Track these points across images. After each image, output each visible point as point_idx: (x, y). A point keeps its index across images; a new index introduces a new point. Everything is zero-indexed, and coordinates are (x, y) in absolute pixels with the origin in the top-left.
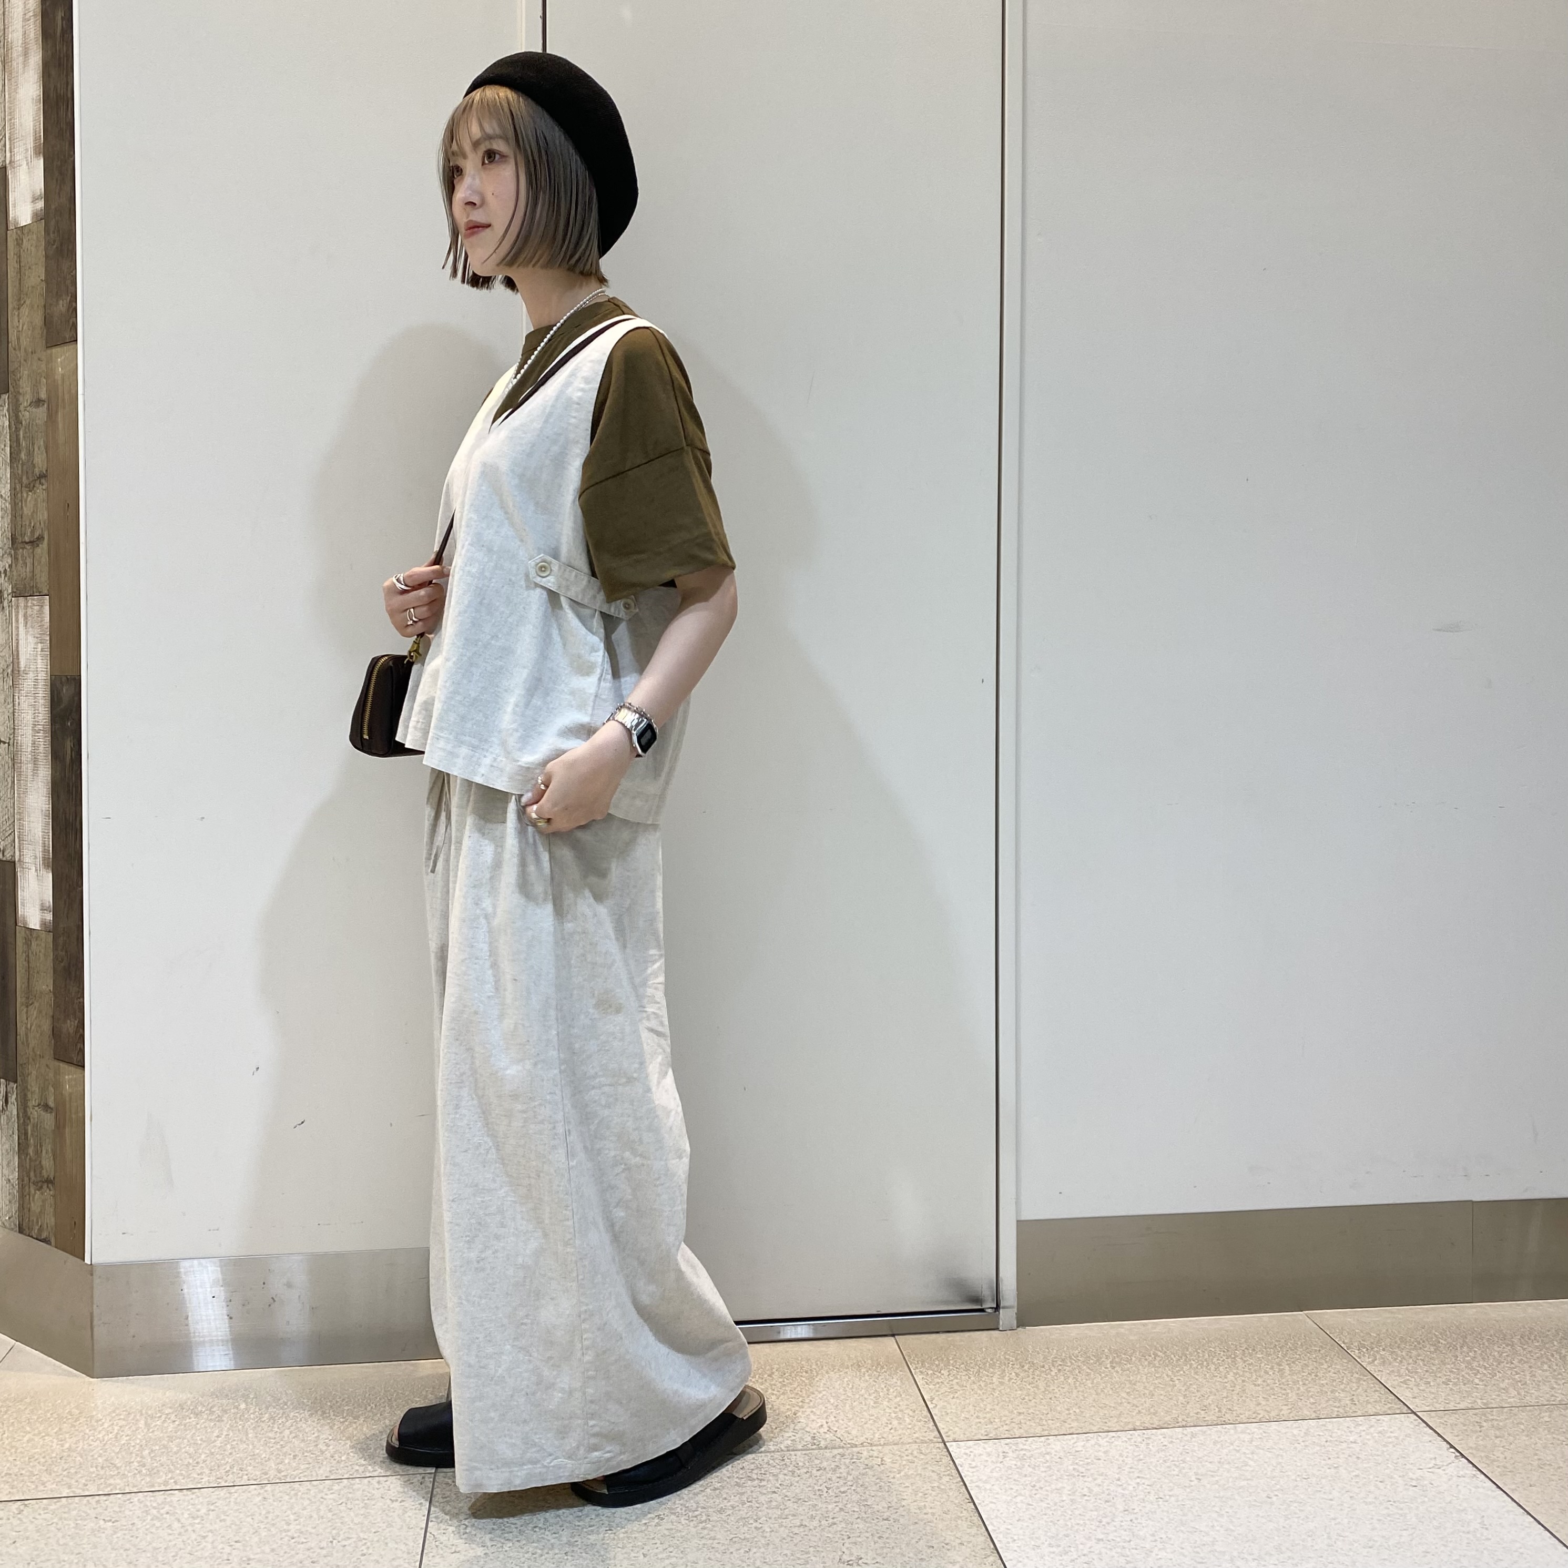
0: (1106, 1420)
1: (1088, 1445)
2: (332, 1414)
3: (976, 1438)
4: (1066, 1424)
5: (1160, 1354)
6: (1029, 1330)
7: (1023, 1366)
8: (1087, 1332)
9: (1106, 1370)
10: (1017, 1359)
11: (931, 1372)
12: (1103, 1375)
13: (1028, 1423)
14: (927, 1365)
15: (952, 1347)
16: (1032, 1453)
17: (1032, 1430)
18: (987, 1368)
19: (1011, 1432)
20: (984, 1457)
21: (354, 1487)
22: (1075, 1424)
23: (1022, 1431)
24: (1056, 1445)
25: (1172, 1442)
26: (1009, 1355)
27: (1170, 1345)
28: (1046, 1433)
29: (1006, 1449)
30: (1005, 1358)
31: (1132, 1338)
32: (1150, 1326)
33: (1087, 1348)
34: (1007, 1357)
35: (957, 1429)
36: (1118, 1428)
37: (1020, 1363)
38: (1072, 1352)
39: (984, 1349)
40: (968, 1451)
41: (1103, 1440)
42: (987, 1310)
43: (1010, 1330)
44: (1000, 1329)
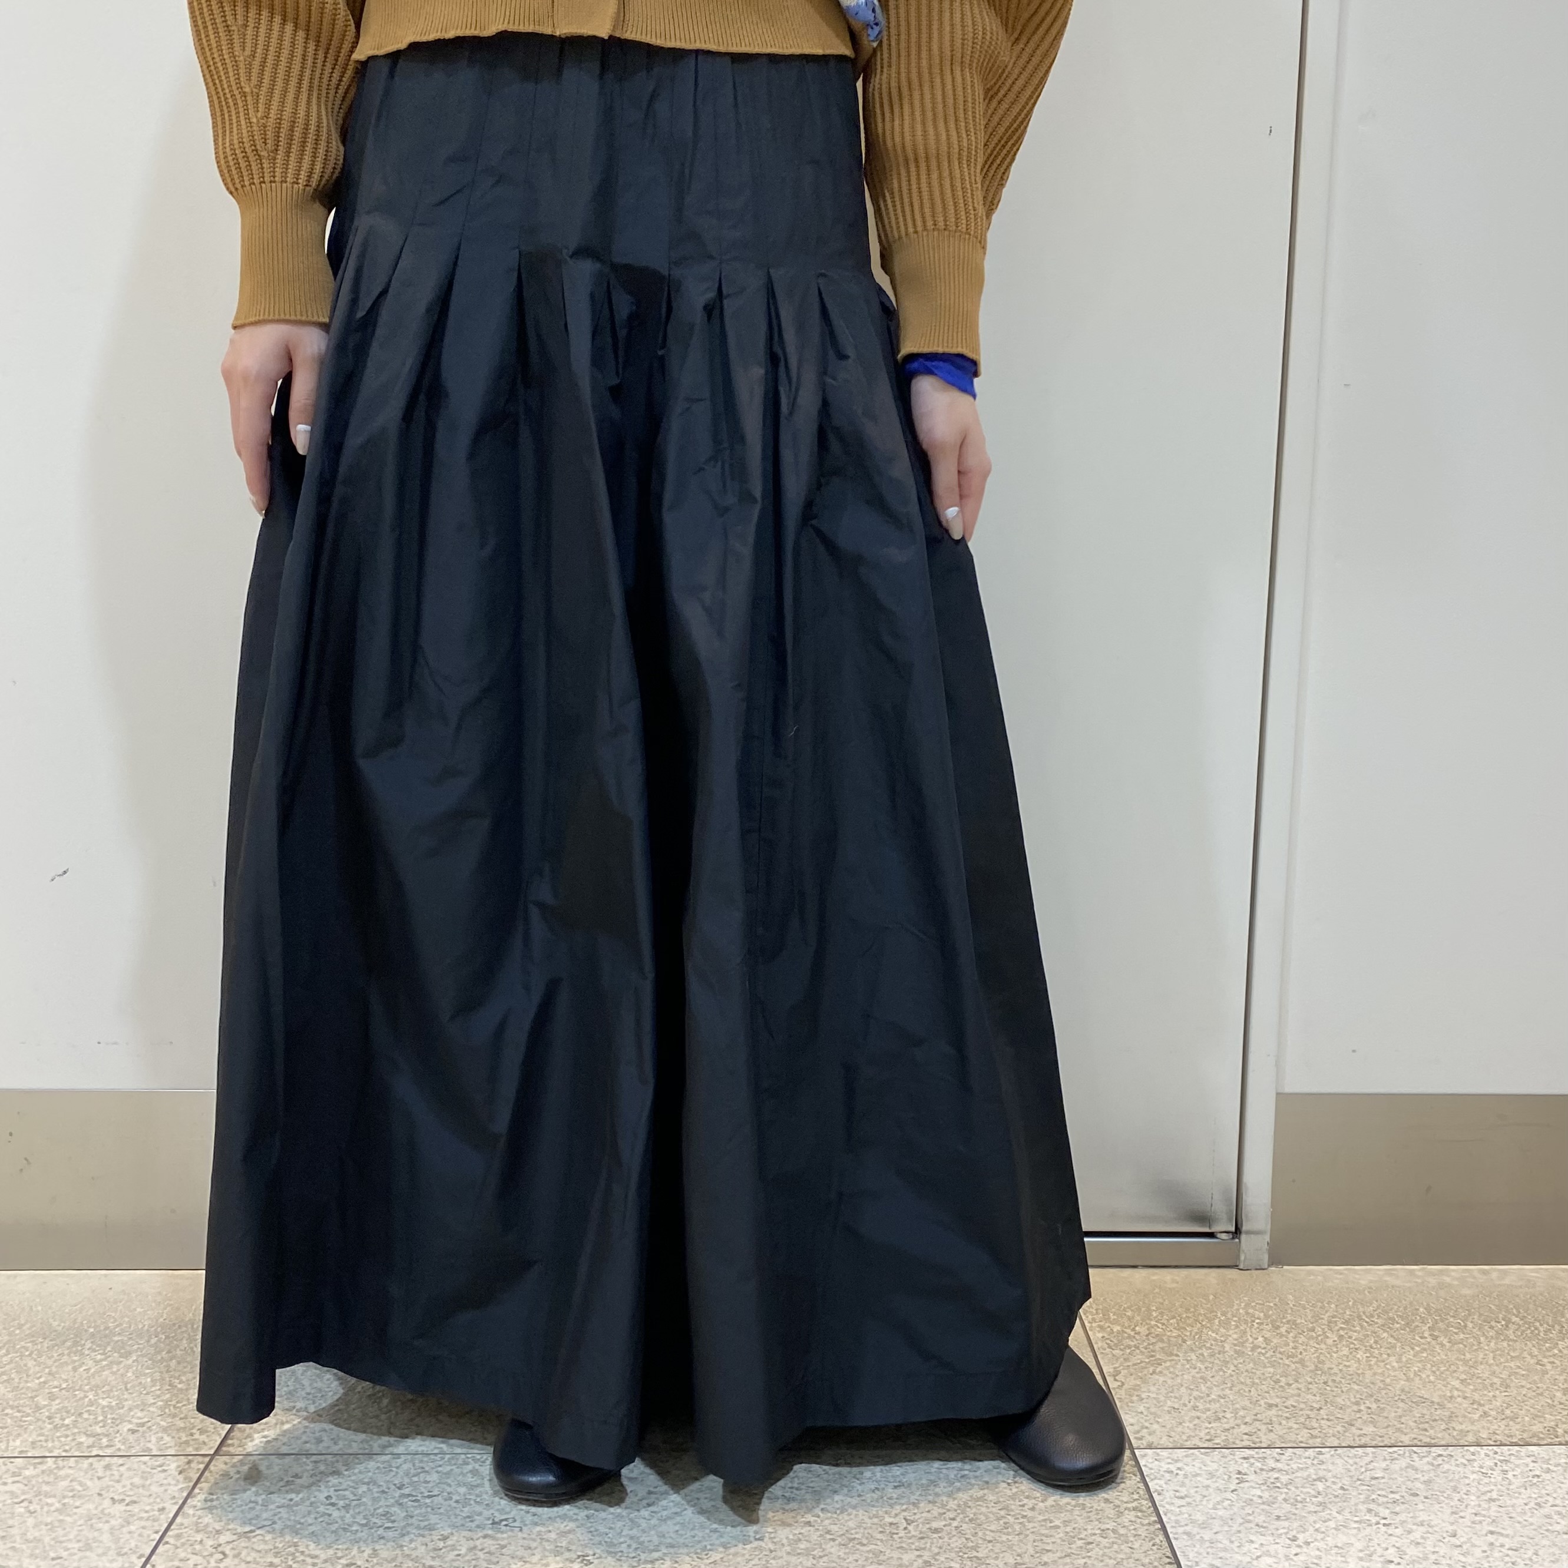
0: (1426, 1426)
1: (1396, 1466)
2: (88, 1345)
3: (1188, 1444)
4: (1353, 1428)
5: (1514, 1319)
6: (1287, 1270)
7: (1278, 1328)
8: (1387, 1278)
9: (1422, 1341)
10: (1267, 1316)
11: (1119, 1328)
12: (1417, 1349)
13: (1284, 1422)
14: (1112, 1317)
15: (1157, 1290)
16: (1292, 1477)
17: (1293, 1437)
18: (1215, 1327)
19: (1254, 1438)
20: (1203, 1480)
21: (62, 1473)
22: (1369, 1429)
23: (1272, 1436)
24: (1337, 1464)
25: (1548, 1471)
26: (1253, 1308)
27: (1531, 1306)
28: (1317, 1442)
29: (1245, 1467)
30: (1247, 1313)
31: (1466, 1291)
32: (1494, 1275)
33: (1388, 1305)
34: (1251, 1311)
35: (1155, 1426)
36: (1448, 1440)
37: (1273, 1322)
38: (1361, 1309)
39: (1211, 1297)
40: (1172, 1468)
41: (1423, 1460)
42: (1219, 1235)
43: (1257, 1269)
44: (1241, 1267)
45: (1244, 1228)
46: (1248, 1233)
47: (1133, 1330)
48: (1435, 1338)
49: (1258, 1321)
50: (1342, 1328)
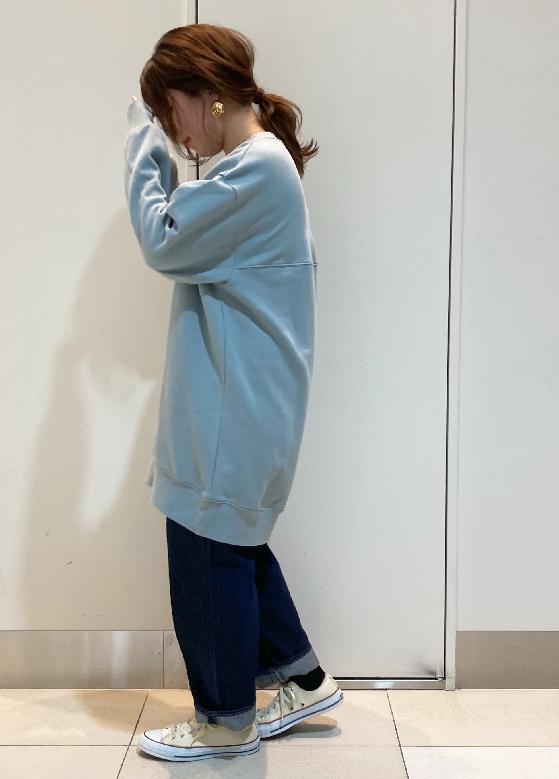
0: (492, 741)
1: (479, 753)
3: (418, 745)
4: (470, 741)
5: (533, 707)
6: (461, 691)
7: (454, 710)
9: (500, 714)
10: (451, 706)
12: (497, 717)
13: (449, 739)
16: (447, 755)
17: (451, 743)
19: (439, 744)
20: (420, 756)
22: (474, 742)
23: (444, 743)
24: (461, 751)
25: (526, 754)
26: (448, 703)
28: (458, 745)
29: (433, 752)
30: (445, 705)
35: (409, 740)
36: (499, 745)
37: (453, 708)
40: (412, 752)
41: (487, 751)
42: (439, 679)
43: (451, 690)
44: (446, 689)
45: (447, 676)
46: (449, 678)
47: (407, 710)
48: (504, 713)
49: (447, 708)
50: (475, 710)
